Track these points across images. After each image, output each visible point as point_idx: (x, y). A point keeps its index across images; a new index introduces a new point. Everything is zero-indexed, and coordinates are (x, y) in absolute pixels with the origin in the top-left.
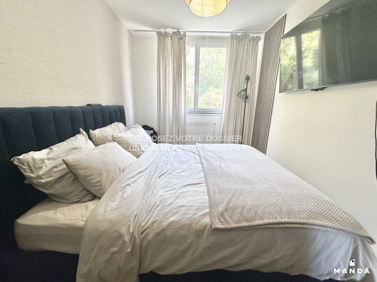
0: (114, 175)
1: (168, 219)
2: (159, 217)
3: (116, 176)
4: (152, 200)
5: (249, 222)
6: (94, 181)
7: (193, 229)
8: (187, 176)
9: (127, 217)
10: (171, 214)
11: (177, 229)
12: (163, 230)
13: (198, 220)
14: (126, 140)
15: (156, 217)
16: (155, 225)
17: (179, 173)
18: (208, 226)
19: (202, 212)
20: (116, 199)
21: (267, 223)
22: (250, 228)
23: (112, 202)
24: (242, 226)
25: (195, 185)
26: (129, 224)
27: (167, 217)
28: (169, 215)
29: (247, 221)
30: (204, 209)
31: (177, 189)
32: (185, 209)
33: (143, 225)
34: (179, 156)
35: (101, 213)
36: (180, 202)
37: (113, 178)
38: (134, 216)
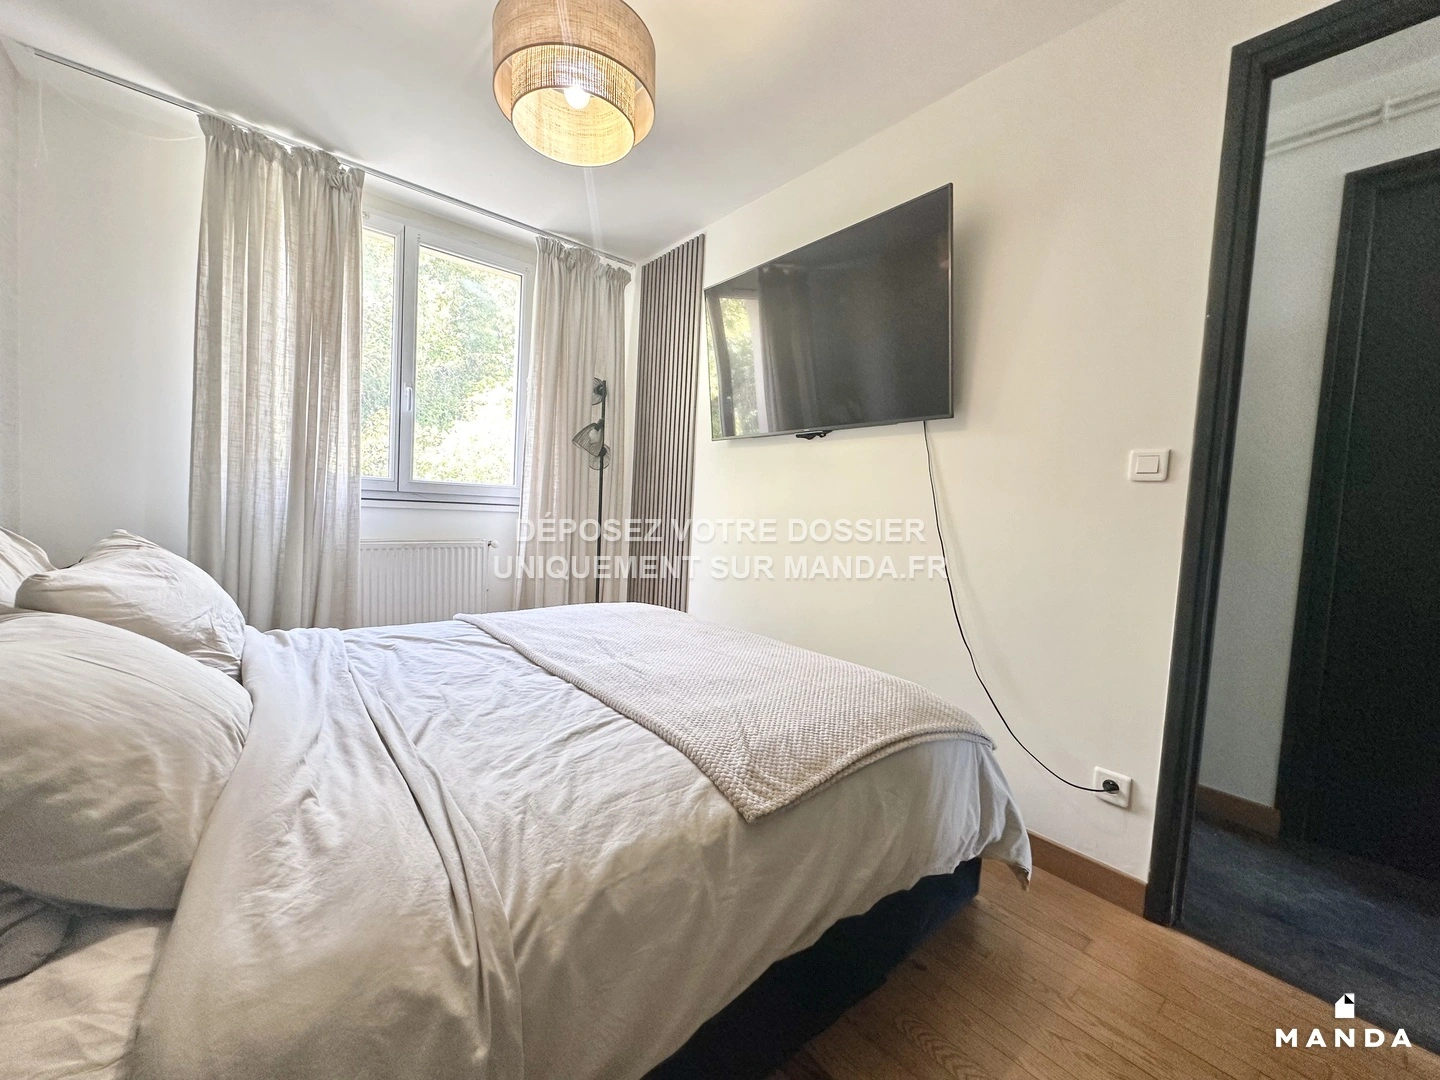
0: (216, 762)
1: (598, 851)
2: (559, 861)
3: (223, 764)
4: (477, 817)
5: (821, 770)
6: (94, 814)
7: (695, 847)
8: (535, 716)
9: (412, 915)
10: (595, 833)
11: (645, 870)
12: (600, 897)
13: (697, 814)
14: (129, 605)
15: (547, 864)
16: (561, 892)
17: (488, 714)
18: (731, 821)
19: (691, 790)
20: (293, 869)
21: (855, 758)
22: (828, 785)
23: (279, 886)
24: (812, 784)
25: (594, 731)
26: (438, 938)
27: (589, 850)
28: (591, 838)
29: (816, 769)
30: (692, 779)
31: (539, 757)
32: (633, 800)
33: (507, 910)
34: (425, 662)
35: (241, 960)
36: (597, 789)
37: (213, 775)
38: (445, 896)
